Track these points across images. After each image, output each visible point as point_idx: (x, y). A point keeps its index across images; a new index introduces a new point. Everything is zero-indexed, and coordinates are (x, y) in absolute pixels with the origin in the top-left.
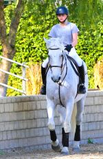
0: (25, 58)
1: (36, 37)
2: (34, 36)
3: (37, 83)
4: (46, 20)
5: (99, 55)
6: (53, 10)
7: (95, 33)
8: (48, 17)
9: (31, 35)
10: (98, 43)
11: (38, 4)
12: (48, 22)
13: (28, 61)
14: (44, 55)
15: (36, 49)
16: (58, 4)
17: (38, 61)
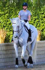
1: (1, 17)
3: (2, 38)
4: (6, 10)
6: (9, 5)
8: (7, 8)
11: (2, 2)
14: (5, 25)
15: (2, 22)
16: (11, 2)
17: (2, 28)
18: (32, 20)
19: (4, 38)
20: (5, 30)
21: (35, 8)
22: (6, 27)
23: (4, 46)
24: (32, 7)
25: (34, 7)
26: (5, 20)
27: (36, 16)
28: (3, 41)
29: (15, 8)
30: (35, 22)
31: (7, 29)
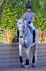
0: (5, 27)
1: (10, 18)
2: (9, 17)
3: (10, 38)
5: (38, 27)
6: (18, 6)
7: (36, 17)
8: (16, 9)
9: (8, 17)
10: (38, 22)
11: (11, 3)
12: (16, 11)
13: (6, 28)
14: (13, 26)
15: (10, 23)
17: (11, 29)
18: (40, 21)
19: (12, 38)
20: (14, 31)
21: (44, 11)
22: (15, 28)
23: (12, 46)
24: (41, 9)
25: (42, 9)
26: (14, 20)
27: (44, 18)
28: (11, 41)
29: (24, 9)
30: (44, 24)
31: (15, 30)
